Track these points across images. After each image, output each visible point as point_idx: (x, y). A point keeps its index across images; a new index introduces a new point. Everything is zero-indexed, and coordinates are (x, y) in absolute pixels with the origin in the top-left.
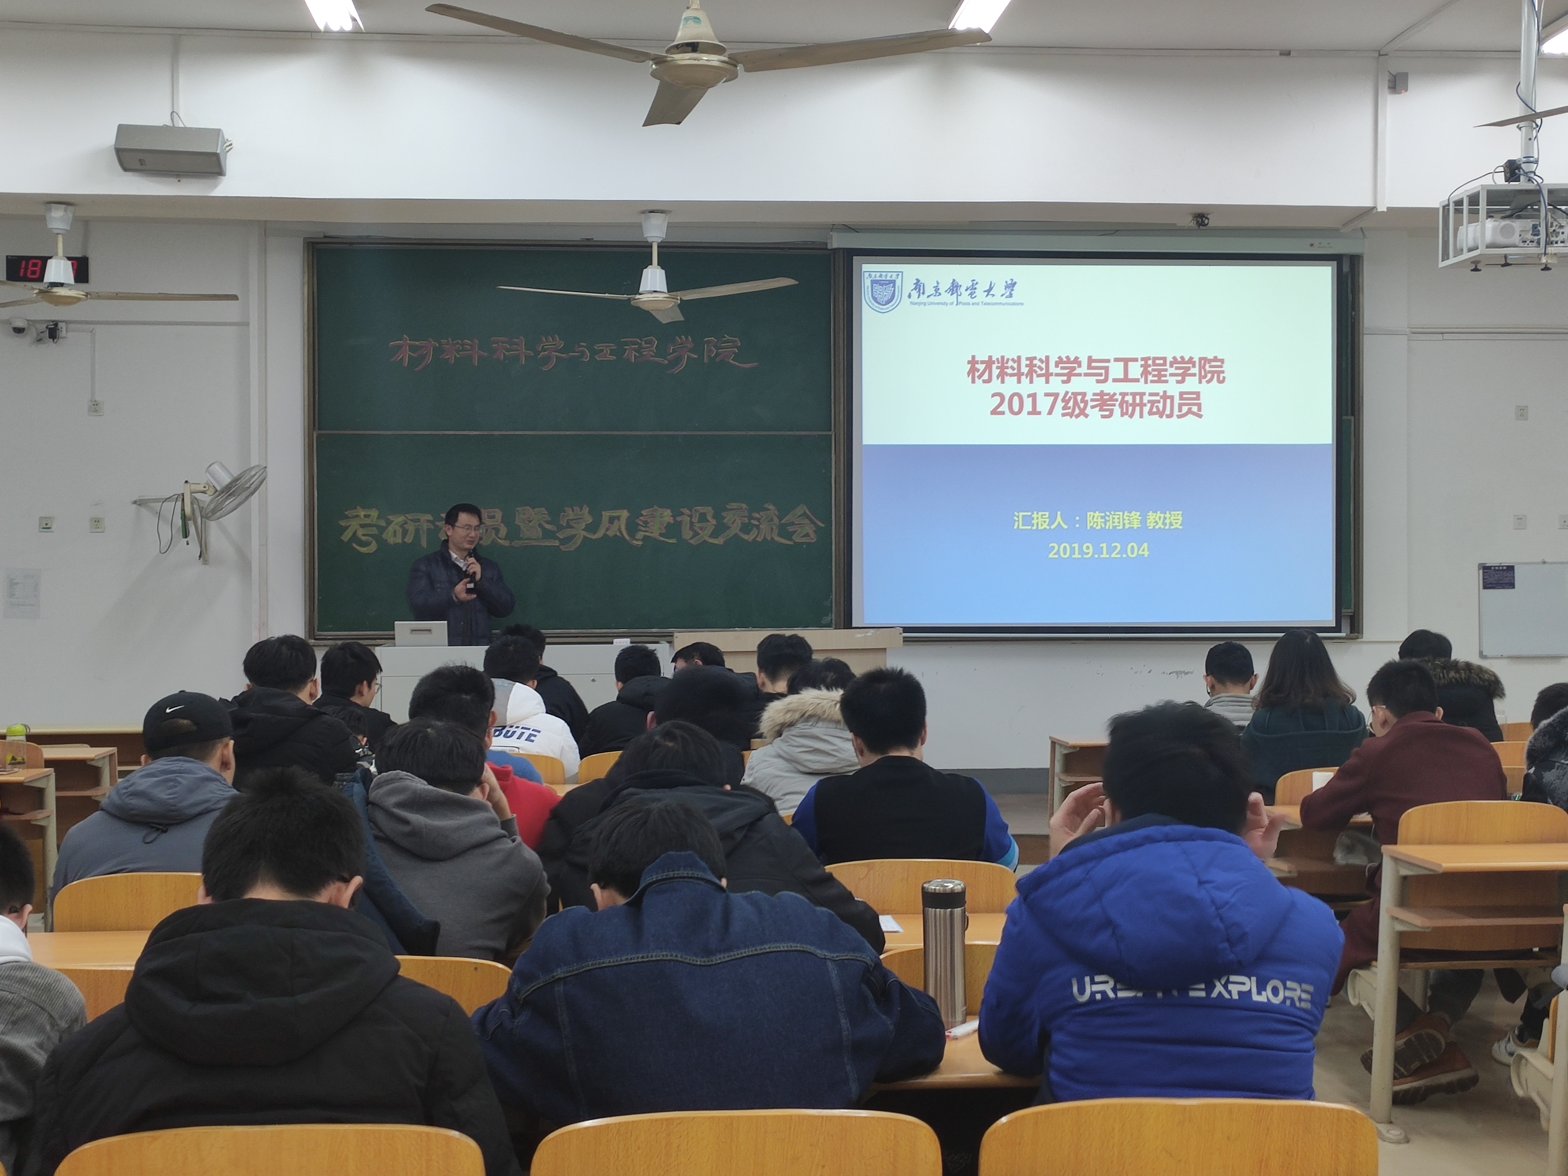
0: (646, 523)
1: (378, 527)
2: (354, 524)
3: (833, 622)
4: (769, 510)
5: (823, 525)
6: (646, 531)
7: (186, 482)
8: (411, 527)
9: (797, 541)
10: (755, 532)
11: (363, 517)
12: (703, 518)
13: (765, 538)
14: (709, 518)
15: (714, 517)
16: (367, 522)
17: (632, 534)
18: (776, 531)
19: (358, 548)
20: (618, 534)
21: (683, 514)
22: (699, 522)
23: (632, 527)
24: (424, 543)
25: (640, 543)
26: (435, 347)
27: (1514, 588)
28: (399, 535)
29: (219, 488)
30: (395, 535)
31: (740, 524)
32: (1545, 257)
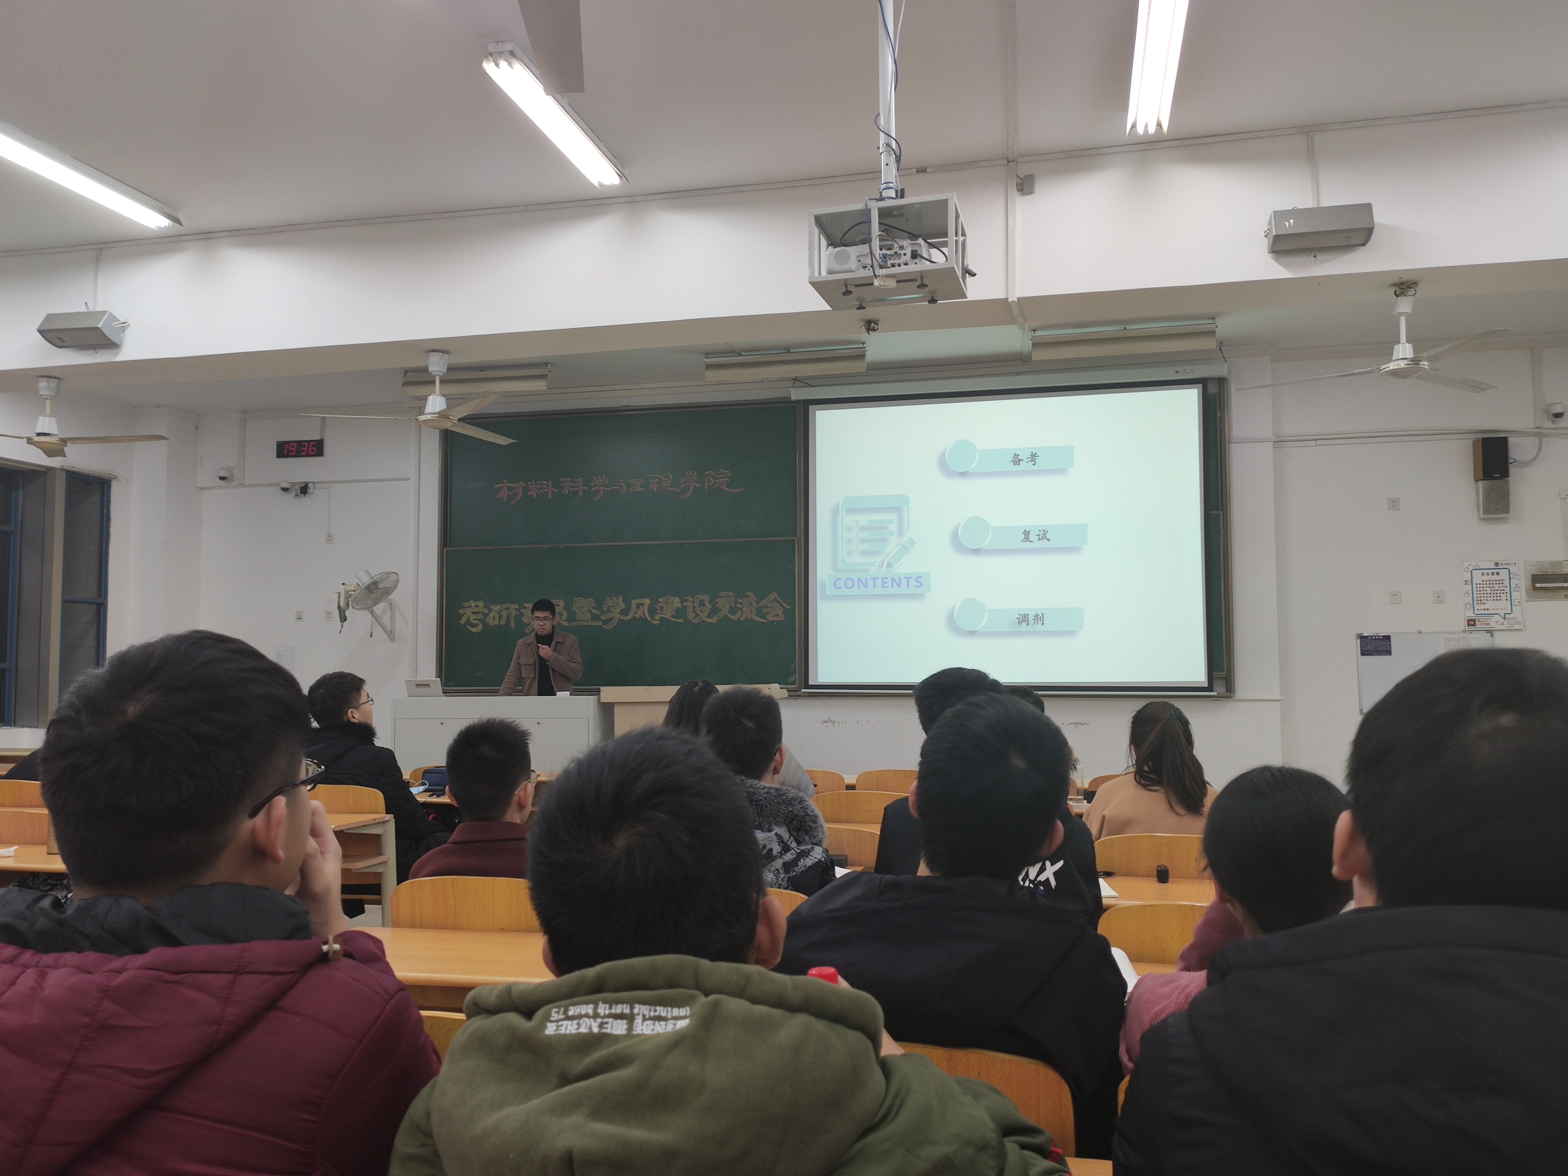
0: (662, 607)
1: (483, 613)
2: (468, 612)
3: (797, 681)
4: (749, 596)
5: (789, 608)
6: (663, 614)
7: (343, 584)
8: (504, 614)
9: (770, 620)
10: (739, 612)
11: (474, 607)
12: (702, 604)
13: (746, 618)
14: (707, 603)
15: (710, 603)
16: (476, 611)
17: (652, 617)
18: (754, 612)
19: (470, 628)
20: (643, 616)
21: (688, 600)
22: (699, 606)
23: (652, 611)
24: (513, 625)
25: (658, 622)
26: (524, 487)
27: (1391, 654)
28: (497, 619)
29: (363, 587)
30: (494, 619)
31: (728, 607)
32: (876, 280)
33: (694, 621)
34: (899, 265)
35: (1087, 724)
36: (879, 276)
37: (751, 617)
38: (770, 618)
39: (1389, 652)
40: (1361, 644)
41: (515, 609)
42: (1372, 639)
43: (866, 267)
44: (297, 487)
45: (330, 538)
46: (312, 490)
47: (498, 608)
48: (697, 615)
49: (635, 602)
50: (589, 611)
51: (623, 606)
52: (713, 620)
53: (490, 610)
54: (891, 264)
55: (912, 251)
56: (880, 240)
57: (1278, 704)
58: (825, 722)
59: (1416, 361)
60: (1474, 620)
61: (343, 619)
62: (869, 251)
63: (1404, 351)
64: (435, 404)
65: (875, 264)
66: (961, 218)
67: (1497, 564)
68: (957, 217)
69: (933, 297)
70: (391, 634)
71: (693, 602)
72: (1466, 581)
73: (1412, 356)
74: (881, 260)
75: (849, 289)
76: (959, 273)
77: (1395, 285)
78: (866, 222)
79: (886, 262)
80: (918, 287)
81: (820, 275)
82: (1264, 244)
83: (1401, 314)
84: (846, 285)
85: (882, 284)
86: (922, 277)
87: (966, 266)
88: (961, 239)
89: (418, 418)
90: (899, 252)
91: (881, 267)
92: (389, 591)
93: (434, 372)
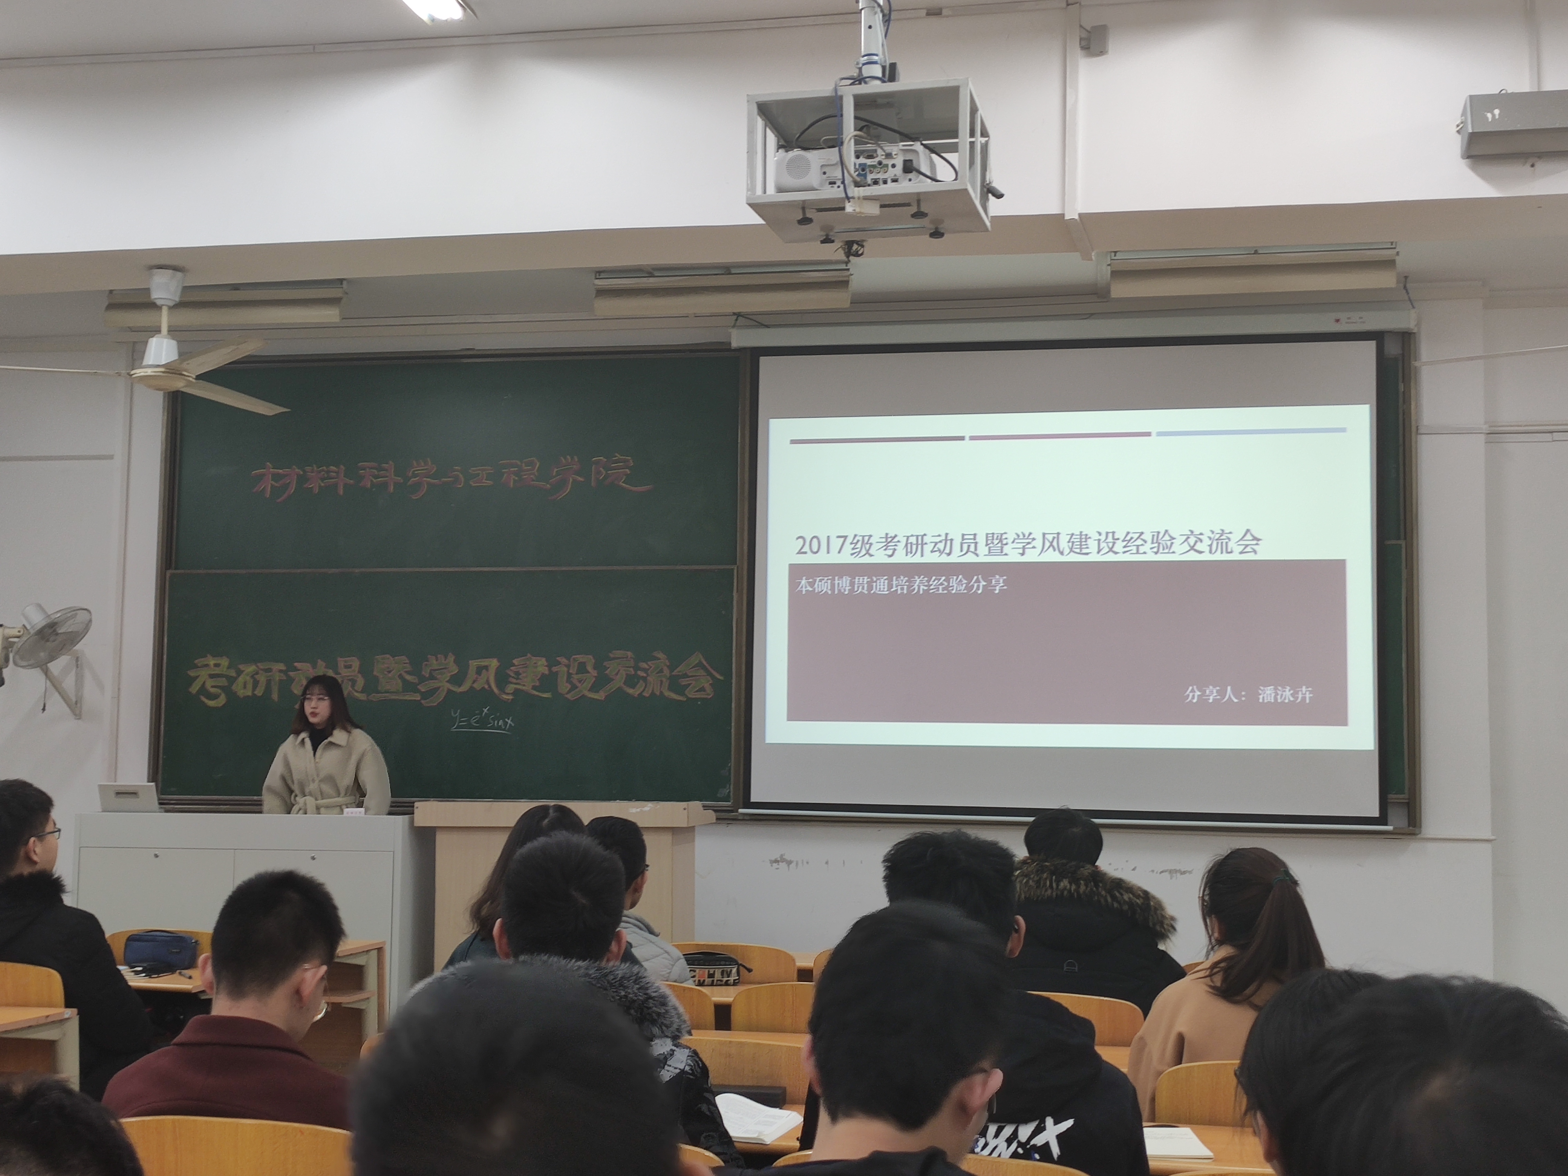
0: (518, 674)
1: (227, 677)
2: (203, 674)
3: (731, 794)
4: (660, 659)
5: (721, 678)
6: (519, 684)
8: (262, 678)
9: (690, 696)
10: (641, 685)
11: (212, 666)
12: (582, 668)
13: (653, 694)
14: (589, 668)
15: (595, 668)
16: (216, 672)
17: (502, 689)
18: (666, 684)
19: (206, 701)
20: (486, 687)
21: (559, 663)
22: (576, 674)
23: (502, 679)
24: (275, 696)
25: (510, 697)
26: (299, 475)
28: (250, 686)
29: (32, 632)
30: (245, 687)
31: (624, 676)
32: (850, 204)
33: (569, 696)
34: (885, 182)
35: (1190, 872)
36: (853, 198)
37: (661, 692)
38: (691, 694)
41: (281, 671)
43: (834, 183)
47: (251, 668)
48: (574, 687)
49: (474, 664)
50: (400, 676)
51: (455, 670)
52: (600, 696)
53: (239, 672)
54: (872, 179)
55: (905, 161)
56: (856, 143)
57: (1488, 846)
58: (776, 861)
62: (838, 159)
64: (161, 350)
65: (848, 180)
66: (980, 112)
68: (974, 110)
69: (936, 228)
70: (75, 707)
74: (857, 173)
75: (808, 215)
76: (976, 194)
78: (836, 116)
79: (865, 176)
80: (914, 216)
81: (765, 192)
82: (1455, 144)
84: (803, 209)
85: (858, 210)
86: (919, 201)
87: (988, 183)
88: (980, 140)
89: (132, 372)
90: (885, 162)
91: (857, 185)
92: (74, 638)
93: (159, 302)
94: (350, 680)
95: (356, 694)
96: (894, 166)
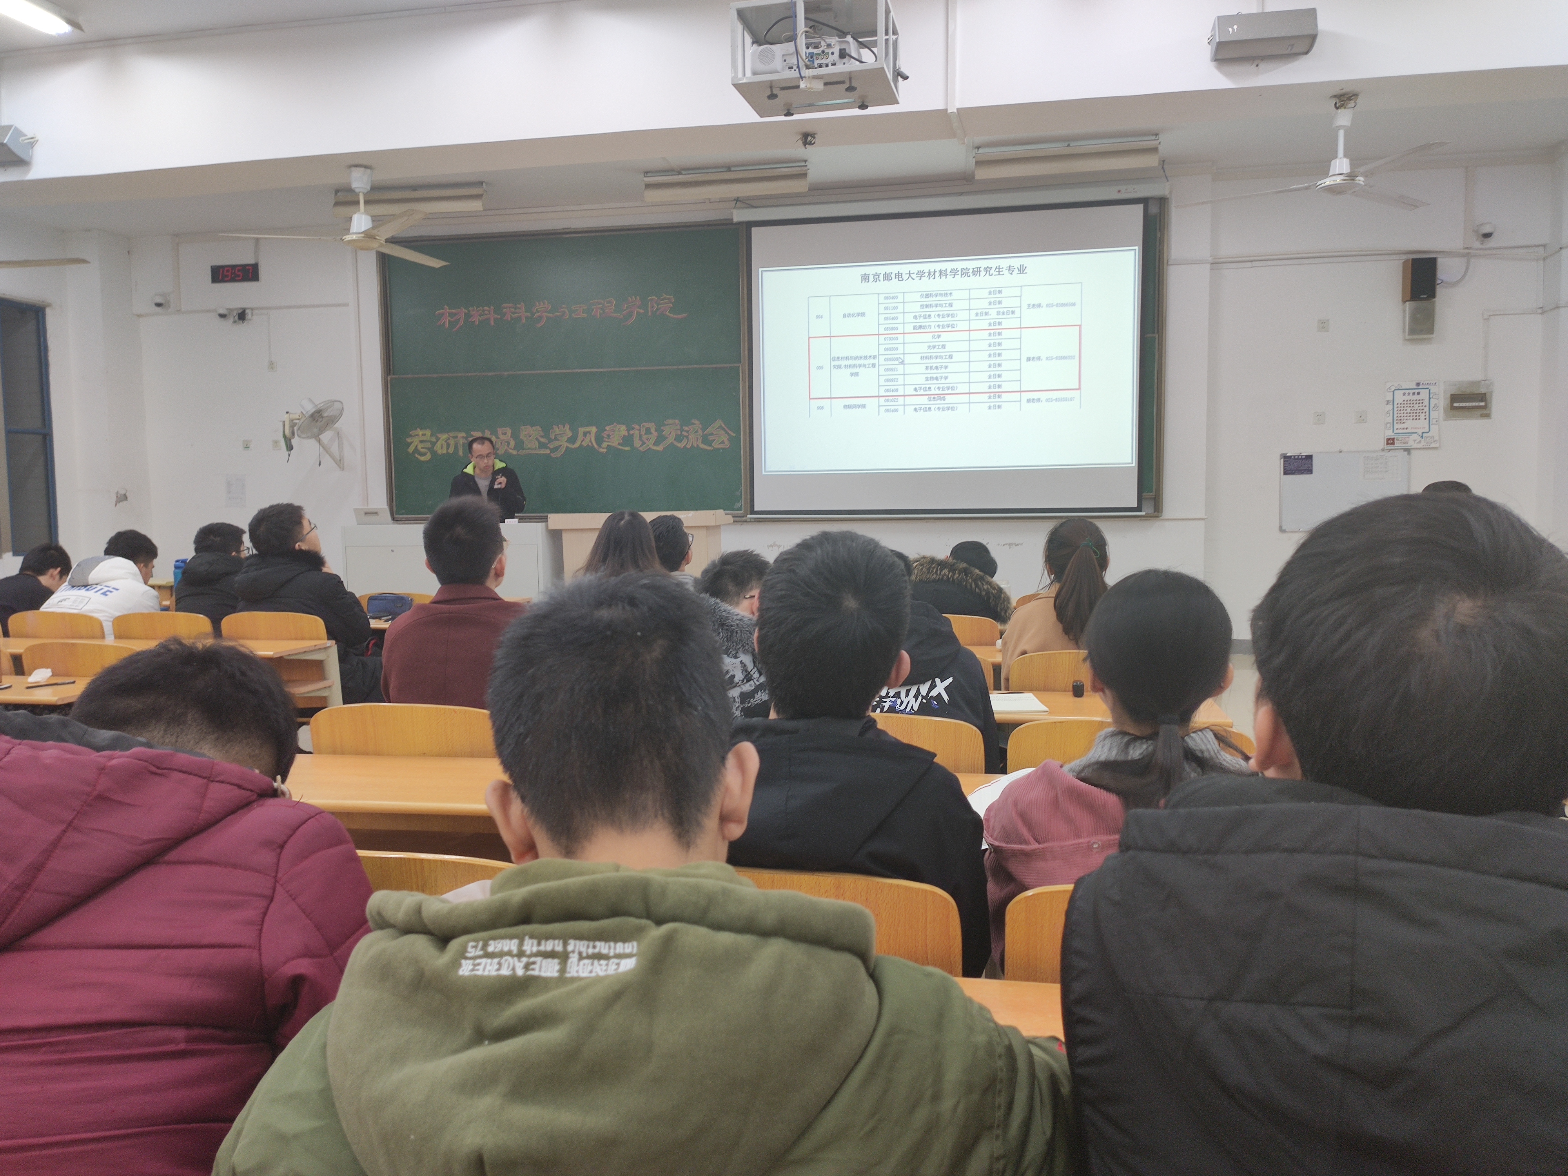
0: (609, 436)
1: (430, 442)
2: (416, 441)
3: (743, 506)
4: (695, 424)
5: (734, 435)
6: (610, 442)
7: (287, 413)
8: (452, 442)
9: (715, 447)
10: (685, 440)
11: (421, 435)
12: (648, 431)
13: (692, 445)
14: (653, 430)
15: (656, 431)
16: (423, 439)
17: (599, 444)
18: (700, 439)
19: (419, 457)
20: (590, 444)
21: (634, 428)
22: (645, 434)
23: (599, 439)
25: (605, 450)
26: (465, 314)
27: (1312, 473)
28: (445, 447)
29: (307, 416)
30: (442, 448)
31: (675, 435)
32: (803, 82)
33: (641, 449)
34: (827, 66)
35: (1021, 544)
36: (805, 77)
37: (697, 445)
38: (716, 445)
39: (1310, 471)
40: (1284, 464)
41: (463, 437)
42: (1295, 459)
43: (792, 68)
44: (235, 313)
45: (271, 366)
46: (250, 315)
47: (445, 436)
48: (644, 443)
49: (581, 430)
50: (537, 439)
51: (570, 434)
52: (660, 448)
53: (438, 439)
54: (818, 64)
55: (841, 50)
56: (807, 37)
57: (1202, 522)
58: (771, 546)
59: (1352, 176)
60: (1393, 439)
61: (290, 448)
62: (794, 50)
63: (1341, 165)
64: (361, 222)
65: (801, 64)
66: (892, 13)
67: (1418, 384)
68: (888, 12)
69: (863, 102)
70: (340, 463)
71: (640, 430)
72: (1388, 401)
73: (1349, 171)
74: (807, 59)
75: (775, 92)
76: (890, 76)
77: (1335, 96)
78: (792, 17)
79: (813, 63)
80: (847, 90)
81: (744, 75)
82: (1207, 52)
83: (1340, 127)
84: (771, 87)
85: (808, 86)
86: (850, 79)
87: (898, 68)
88: (892, 37)
89: (344, 238)
90: (826, 51)
91: (808, 67)
92: (333, 420)
93: (357, 190)
94: (506, 442)
95: (510, 451)
96: (833, 53)
